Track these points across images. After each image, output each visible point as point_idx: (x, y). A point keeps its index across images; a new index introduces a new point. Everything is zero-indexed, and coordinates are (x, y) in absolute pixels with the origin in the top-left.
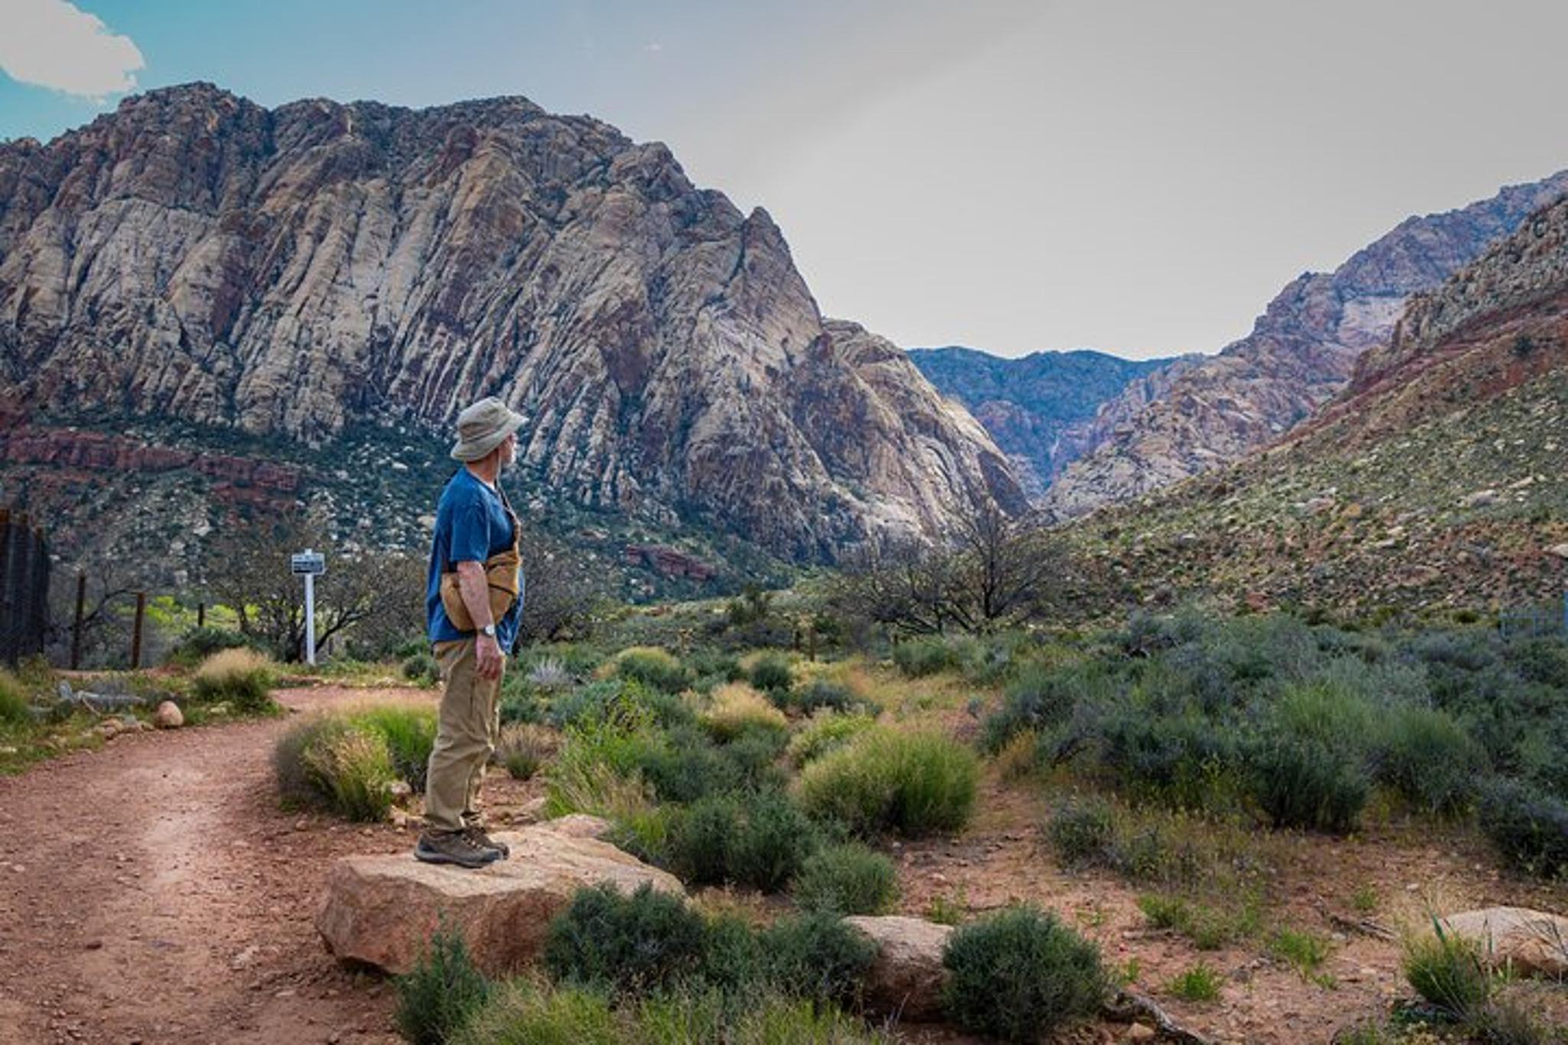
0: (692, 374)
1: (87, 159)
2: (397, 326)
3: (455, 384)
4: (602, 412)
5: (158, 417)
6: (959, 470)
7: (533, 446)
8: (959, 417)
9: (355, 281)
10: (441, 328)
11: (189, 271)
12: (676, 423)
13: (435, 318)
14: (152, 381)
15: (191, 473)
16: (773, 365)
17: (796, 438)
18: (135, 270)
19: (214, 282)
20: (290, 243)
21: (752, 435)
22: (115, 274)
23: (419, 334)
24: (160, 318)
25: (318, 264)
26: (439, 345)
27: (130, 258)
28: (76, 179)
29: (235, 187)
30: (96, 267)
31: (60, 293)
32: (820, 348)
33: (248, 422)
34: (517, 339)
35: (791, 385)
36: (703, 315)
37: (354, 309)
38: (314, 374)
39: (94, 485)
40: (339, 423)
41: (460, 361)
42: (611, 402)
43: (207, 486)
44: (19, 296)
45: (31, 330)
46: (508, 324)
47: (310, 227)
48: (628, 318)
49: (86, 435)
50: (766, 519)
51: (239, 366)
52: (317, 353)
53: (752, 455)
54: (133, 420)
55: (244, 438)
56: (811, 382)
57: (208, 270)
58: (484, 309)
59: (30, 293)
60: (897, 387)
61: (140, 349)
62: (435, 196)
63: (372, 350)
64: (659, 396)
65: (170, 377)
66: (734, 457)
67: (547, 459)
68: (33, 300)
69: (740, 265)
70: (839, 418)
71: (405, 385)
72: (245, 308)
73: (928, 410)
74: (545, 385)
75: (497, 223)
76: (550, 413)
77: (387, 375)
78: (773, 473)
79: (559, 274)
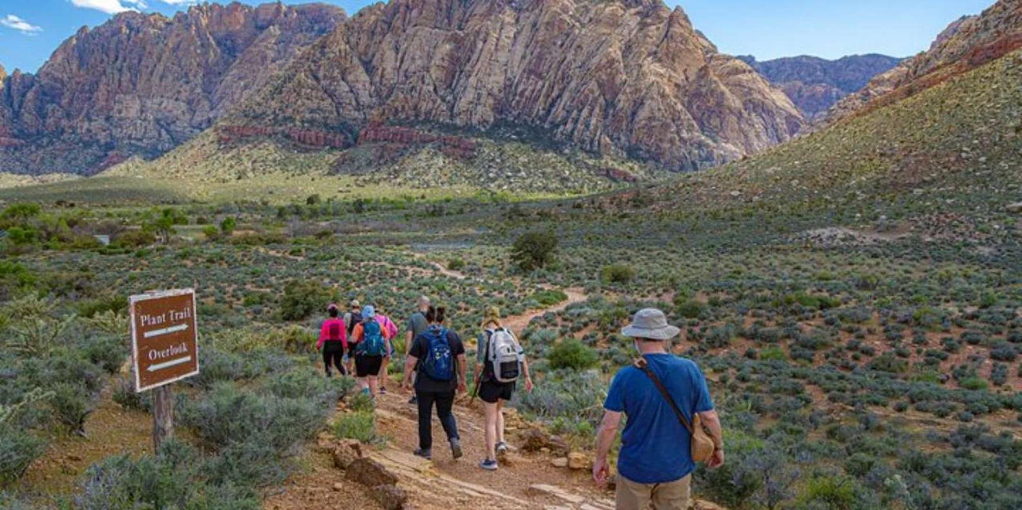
0: (638, 90)
1: (402, 9)
2: (515, 77)
3: (537, 100)
4: (597, 110)
5: (426, 121)
6: (773, 126)
7: (568, 126)
8: (779, 98)
9: (499, 59)
10: (533, 77)
11: (437, 60)
12: (629, 113)
13: (531, 72)
14: (424, 106)
15: (437, 143)
16: (678, 82)
17: (686, 116)
18: (421, 57)
19: (446, 64)
20: (474, 44)
21: (663, 116)
22: (413, 59)
23: (524, 80)
24: (427, 81)
25: (484, 53)
26: (531, 84)
27: (418, 53)
28: (398, 18)
29: (456, 17)
30: (406, 57)
31: (394, 69)
32: (703, 72)
33: (458, 122)
34: (563, 79)
35: (687, 91)
36: (646, 62)
37: (498, 71)
38: (482, 100)
39: (405, 148)
40: (492, 120)
41: (540, 91)
42: (601, 105)
43: (443, 148)
44: (380, 72)
45: (385, 85)
46: (560, 73)
47: (482, 36)
48: (610, 67)
49: (403, 129)
50: (667, 153)
51: (455, 99)
52: (484, 92)
53: (662, 126)
54: (419, 122)
55: (456, 128)
56: (697, 89)
57: (443, 59)
58: (550, 67)
59: (384, 70)
60: (744, 87)
61: (420, 93)
62: (532, 18)
63: (505, 88)
64: (623, 102)
65: (430, 105)
66: (654, 127)
67: (572, 132)
68: (385, 73)
69: (666, 36)
70: (709, 105)
71: (518, 102)
72: (458, 73)
73: (759, 97)
74: (574, 99)
75: (556, 27)
76: (575, 112)
77: (511, 99)
78: (672, 133)
79: (582, 49)
